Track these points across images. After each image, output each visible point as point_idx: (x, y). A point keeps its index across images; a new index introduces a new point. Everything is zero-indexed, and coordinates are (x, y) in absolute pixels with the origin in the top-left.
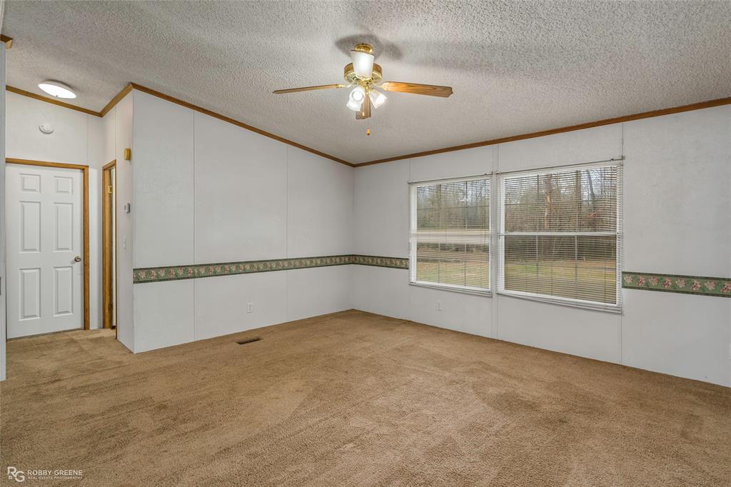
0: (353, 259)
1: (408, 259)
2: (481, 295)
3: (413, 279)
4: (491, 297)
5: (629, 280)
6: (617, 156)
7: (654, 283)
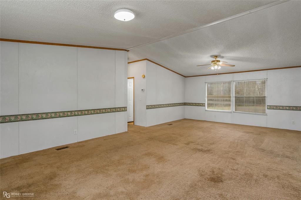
0: (185, 104)
1: (205, 104)
2: (228, 112)
3: (206, 109)
4: (231, 113)
5: (269, 107)
6: (266, 78)
7: (275, 108)
